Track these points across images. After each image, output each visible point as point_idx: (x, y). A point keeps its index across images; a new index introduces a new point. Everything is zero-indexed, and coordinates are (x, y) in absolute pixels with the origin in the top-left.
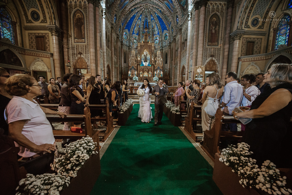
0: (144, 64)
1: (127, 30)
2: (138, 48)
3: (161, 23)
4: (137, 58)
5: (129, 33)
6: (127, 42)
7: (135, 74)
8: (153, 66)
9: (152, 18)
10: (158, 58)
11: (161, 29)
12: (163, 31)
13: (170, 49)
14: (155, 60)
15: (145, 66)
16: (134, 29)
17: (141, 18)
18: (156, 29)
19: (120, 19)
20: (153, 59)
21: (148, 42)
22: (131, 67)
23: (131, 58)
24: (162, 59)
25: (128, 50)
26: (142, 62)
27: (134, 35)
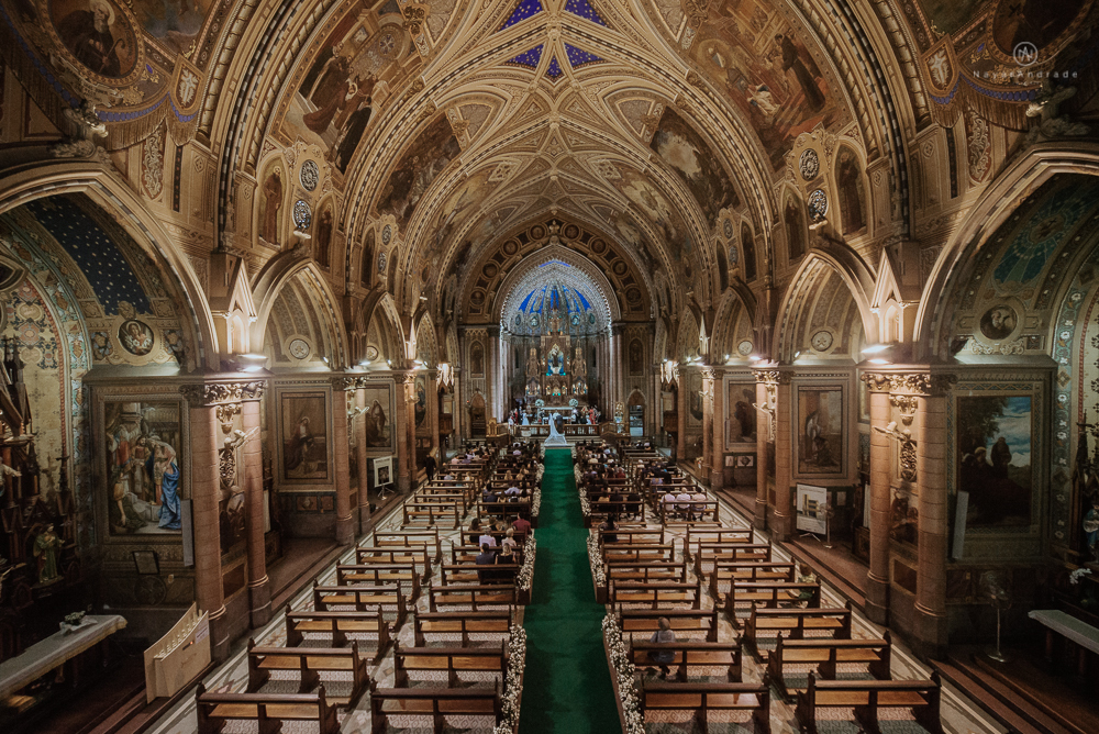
2: (542, 344)
3: (582, 297)
10: (577, 361)
11: (581, 304)
12: (586, 308)
13: (600, 343)
14: (573, 364)
20: (568, 362)
21: (560, 333)
24: (585, 363)
27: (532, 314)
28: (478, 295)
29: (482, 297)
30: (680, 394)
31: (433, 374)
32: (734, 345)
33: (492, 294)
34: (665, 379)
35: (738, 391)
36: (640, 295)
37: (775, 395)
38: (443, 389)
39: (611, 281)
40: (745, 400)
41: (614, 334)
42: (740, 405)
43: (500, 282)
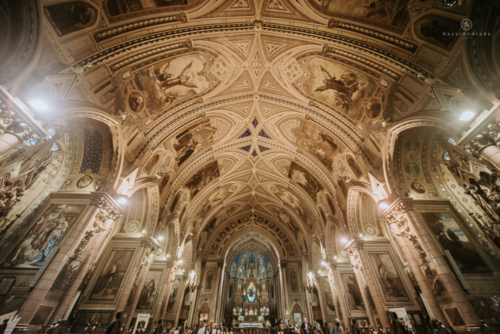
0: (250, 299)
1: (234, 264)
2: (244, 282)
3: (265, 257)
4: (243, 293)
6: (234, 274)
7: (240, 312)
8: (258, 302)
9: (257, 252)
10: (263, 293)
11: (265, 261)
12: (267, 264)
13: (275, 282)
14: (261, 295)
15: (251, 302)
16: (241, 261)
18: (261, 260)
20: (258, 293)
21: (254, 276)
23: (237, 293)
24: (267, 294)
25: (234, 284)
26: (247, 297)
27: (240, 266)
28: (215, 246)
29: (217, 247)
30: (319, 293)
31: (185, 278)
32: (338, 252)
33: (222, 245)
34: (309, 284)
35: (346, 277)
36: (292, 248)
37: (359, 258)
38: (188, 287)
39: (278, 241)
40: (352, 282)
41: (282, 268)
42: (349, 286)
43: (227, 240)
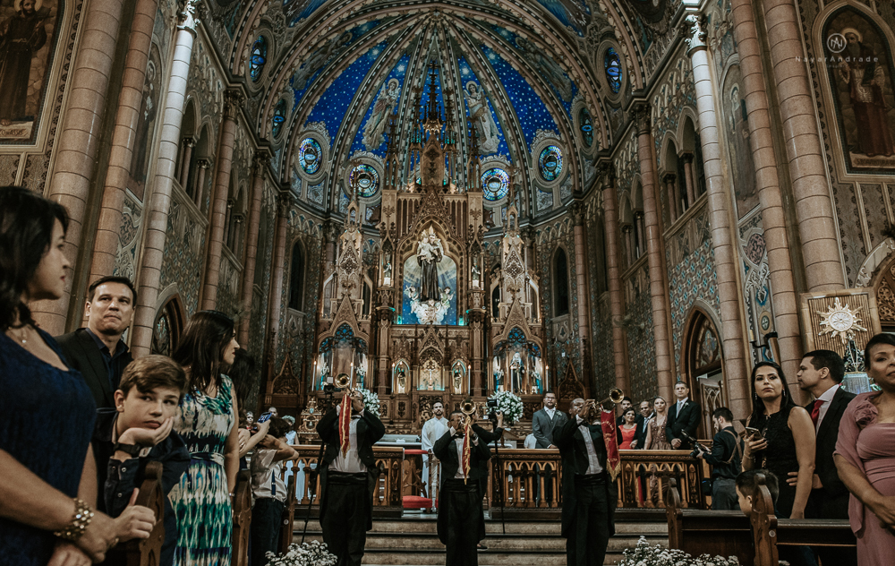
0: (422, 311)
1: (320, 129)
2: (384, 219)
3: (520, 96)
4: (373, 274)
5: (332, 142)
6: (319, 188)
7: (356, 375)
8: (477, 325)
9: (465, 71)
10: (507, 276)
11: (515, 124)
12: (531, 135)
13: (582, 224)
14: (492, 287)
15: (426, 328)
16: (364, 122)
17: (406, 71)
18: (487, 125)
19: (284, 64)
20: (476, 283)
21: (446, 188)
22: (332, 332)
23: (335, 275)
24: (534, 284)
25: (319, 236)
26: (406, 302)
27: (359, 154)
